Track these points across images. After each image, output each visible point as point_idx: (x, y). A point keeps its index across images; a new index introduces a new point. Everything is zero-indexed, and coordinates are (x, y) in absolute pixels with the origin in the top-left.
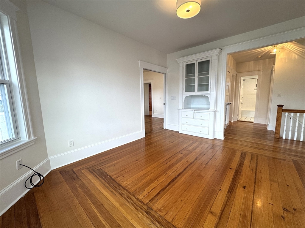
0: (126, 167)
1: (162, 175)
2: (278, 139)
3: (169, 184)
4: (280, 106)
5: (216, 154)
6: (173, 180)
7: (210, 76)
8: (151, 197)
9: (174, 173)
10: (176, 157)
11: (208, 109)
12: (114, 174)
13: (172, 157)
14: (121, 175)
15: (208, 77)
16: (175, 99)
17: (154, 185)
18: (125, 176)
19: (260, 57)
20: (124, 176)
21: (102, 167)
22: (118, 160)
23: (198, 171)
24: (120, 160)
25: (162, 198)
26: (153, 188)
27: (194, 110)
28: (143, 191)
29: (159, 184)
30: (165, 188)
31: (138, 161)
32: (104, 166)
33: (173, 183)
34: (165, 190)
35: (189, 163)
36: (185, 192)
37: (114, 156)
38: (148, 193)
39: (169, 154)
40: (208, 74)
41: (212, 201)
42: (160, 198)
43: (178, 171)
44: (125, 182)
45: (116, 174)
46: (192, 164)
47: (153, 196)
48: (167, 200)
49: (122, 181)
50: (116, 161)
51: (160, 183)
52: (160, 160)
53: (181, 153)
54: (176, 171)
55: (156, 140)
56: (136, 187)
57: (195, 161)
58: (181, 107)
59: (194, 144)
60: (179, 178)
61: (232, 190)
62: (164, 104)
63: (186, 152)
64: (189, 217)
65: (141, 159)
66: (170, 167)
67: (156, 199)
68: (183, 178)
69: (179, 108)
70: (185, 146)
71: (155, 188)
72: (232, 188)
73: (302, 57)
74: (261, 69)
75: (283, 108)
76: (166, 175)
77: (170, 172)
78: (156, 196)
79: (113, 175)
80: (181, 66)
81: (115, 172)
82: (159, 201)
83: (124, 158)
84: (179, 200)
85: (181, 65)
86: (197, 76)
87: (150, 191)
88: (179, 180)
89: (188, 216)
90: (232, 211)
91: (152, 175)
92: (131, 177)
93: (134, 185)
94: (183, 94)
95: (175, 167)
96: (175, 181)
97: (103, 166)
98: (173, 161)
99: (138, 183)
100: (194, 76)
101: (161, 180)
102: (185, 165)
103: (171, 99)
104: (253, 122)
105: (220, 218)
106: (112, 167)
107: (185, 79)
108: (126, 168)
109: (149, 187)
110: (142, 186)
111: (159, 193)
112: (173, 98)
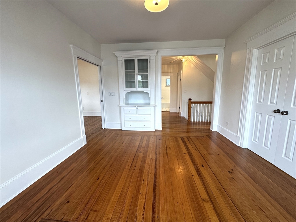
0: (90, 195)
1: (140, 185)
2: (189, 122)
3: (154, 191)
4: (190, 100)
5: (167, 144)
6: (155, 185)
7: (149, 73)
8: (149, 218)
9: (149, 177)
10: (139, 159)
11: (149, 104)
12: (77, 215)
13: (135, 159)
14: (91, 211)
15: (148, 75)
16: (114, 95)
17: (141, 201)
18: (98, 208)
19: (172, 62)
20: (96, 211)
21: (45, 215)
22: (68, 191)
23: (166, 165)
24: (71, 188)
25: (160, 212)
26: (143, 205)
27: (137, 106)
28: (136, 217)
29: (145, 197)
30: (154, 198)
31: (100, 179)
32: (49, 210)
33: (157, 188)
34: (157, 201)
35: (154, 160)
36: (174, 192)
37: (56, 186)
38: (143, 215)
39: (129, 157)
40: (147, 72)
41: (196, 189)
42: (159, 213)
43: (151, 172)
44: (104, 219)
45: (80, 214)
46: (157, 161)
47: (151, 215)
48: (166, 211)
49: (97, 219)
50: (66, 194)
51: (146, 195)
52: (125, 167)
53: (139, 152)
54: (150, 174)
55: (103, 144)
56: (124, 215)
57: (157, 157)
58: (122, 103)
59: (144, 139)
60: (157, 180)
61: (199, 172)
62: (102, 101)
63: (143, 149)
64: (195, 216)
65: (102, 175)
66: (141, 171)
67: (156, 216)
68: (161, 178)
69: (120, 105)
70: (138, 143)
71: (145, 204)
72: (198, 170)
73: (196, 67)
74: (172, 72)
75: (192, 101)
76: (143, 182)
77: (145, 177)
78: (154, 213)
79: (77, 218)
80: (119, 61)
81: (79, 211)
82: (161, 216)
83: (76, 182)
84: (176, 204)
85: (119, 59)
86: (137, 72)
87: (142, 211)
88: (159, 182)
89: (193, 216)
90: (212, 190)
91: (130, 189)
92: (107, 207)
93: (119, 215)
94: (124, 90)
95: (146, 169)
96: (157, 185)
97: (47, 212)
98: (139, 164)
99: (122, 209)
100: (134, 72)
101: (144, 190)
102: (152, 163)
103: (109, 95)
104: (169, 112)
105: (211, 201)
106: (66, 206)
107: (124, 74)
108: (91, 197)
109: (138, 206)
110: (130, 209)
111: (154, 208)
112: (111, 94)
